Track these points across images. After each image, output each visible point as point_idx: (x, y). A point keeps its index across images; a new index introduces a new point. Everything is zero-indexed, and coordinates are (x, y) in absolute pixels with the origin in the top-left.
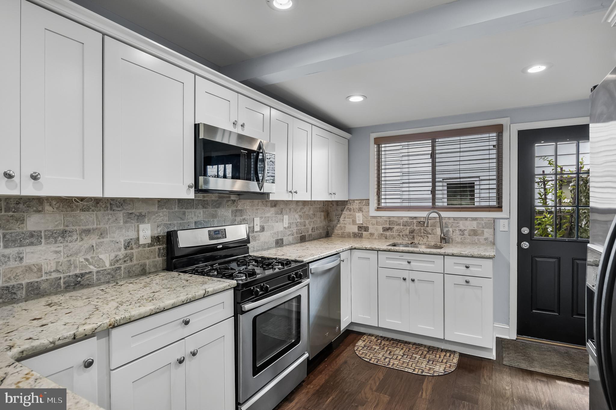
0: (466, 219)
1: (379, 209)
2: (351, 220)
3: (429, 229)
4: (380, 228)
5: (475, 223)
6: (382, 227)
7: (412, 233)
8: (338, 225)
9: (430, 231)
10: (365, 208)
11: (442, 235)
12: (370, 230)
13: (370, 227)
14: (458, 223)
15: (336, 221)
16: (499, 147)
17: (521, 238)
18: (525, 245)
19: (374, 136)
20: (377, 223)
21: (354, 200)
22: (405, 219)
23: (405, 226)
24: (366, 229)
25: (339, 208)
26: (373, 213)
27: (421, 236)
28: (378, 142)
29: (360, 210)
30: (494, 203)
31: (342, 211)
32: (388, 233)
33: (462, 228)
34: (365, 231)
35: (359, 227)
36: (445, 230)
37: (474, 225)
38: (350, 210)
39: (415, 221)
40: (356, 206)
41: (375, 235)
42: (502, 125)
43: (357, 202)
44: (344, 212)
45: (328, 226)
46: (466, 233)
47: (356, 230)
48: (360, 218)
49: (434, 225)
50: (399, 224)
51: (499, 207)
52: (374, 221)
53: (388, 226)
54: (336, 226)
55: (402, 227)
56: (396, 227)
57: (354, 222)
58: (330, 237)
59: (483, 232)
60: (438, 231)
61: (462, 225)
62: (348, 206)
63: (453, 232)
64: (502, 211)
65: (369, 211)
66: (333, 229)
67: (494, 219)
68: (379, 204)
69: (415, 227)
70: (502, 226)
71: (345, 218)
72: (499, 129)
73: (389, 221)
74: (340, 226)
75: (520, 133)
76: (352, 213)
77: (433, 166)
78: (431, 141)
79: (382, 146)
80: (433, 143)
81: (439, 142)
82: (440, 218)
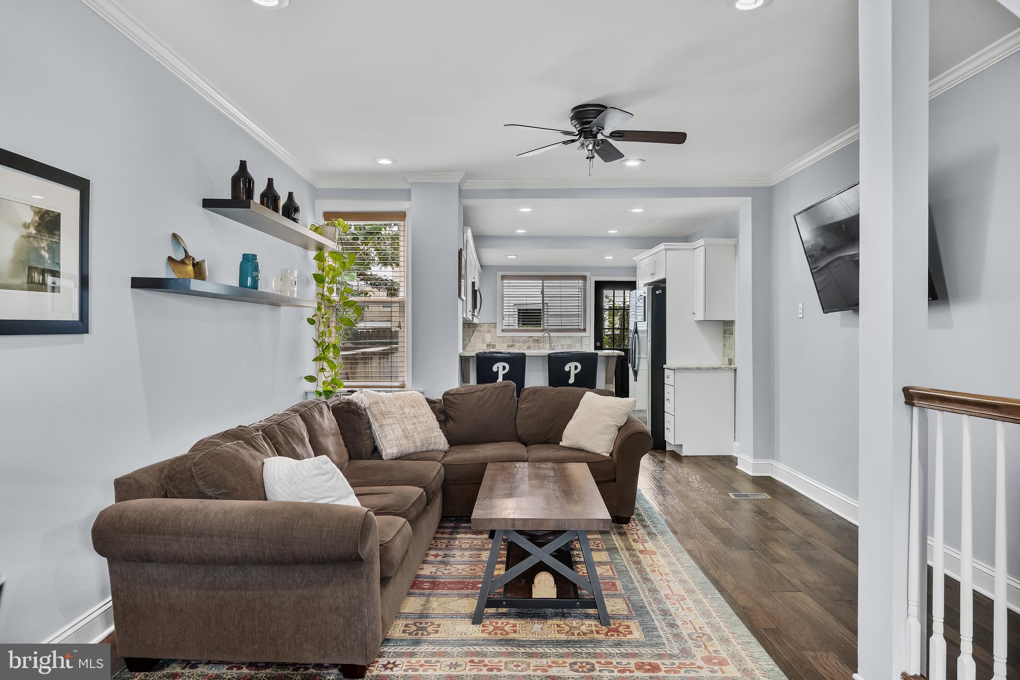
0: (565, 337)
1: (503, 331)
2: (481, 340)
3: (540, 344)
4: (505, 346)
5: (570, 339)
6: (506, 344)
7: (529, 348)
8: (470, 344)
10: (493, 330)
11: (551, 349)
12: (497, 347)
13: (497, 345)
14: (560, 340)
15: (468, 341)
16: (584, 288)
19: (500, 274)
20: (503, 342)
21: (484, 324)
22: (524, 338)
23: (524, 343)
24: (494, 346)
25: (470, 331)
26: (500, 333)
29: (489, 331)
30: (582, 327)
31: (473, 332)
32: (511, 349)
33: (563, 343)
34: (493, 348)
35: (487, 345)
36: (553, 344)
38: (480, 332)
39: (531, 339)
40: (485, 328)
42: (586, 276)
43: (487, 325)
44: (475, 334)
47: (485, 347)
48: (489, 338)
50: (520, 342)
51: (584, 330)
52: (500, 340)
53: (511, 344)
54: (467, 345)
55: (521, 344)
56: (517, 345)
57: (483, 341)
61: (562, 341)
62: (479, 328)
64: (586, 331)
67: (581, 335)
70: (585, 341)
71: (476, 338)
72: (584, 278)
73: (512, 340)
75: (596, 282)
76: (482, 334)
77: (543, 300)
78: (541, 282)
79: (504, 281)
80: (543, 283)
81: (547, 283)
82: (550, 337)
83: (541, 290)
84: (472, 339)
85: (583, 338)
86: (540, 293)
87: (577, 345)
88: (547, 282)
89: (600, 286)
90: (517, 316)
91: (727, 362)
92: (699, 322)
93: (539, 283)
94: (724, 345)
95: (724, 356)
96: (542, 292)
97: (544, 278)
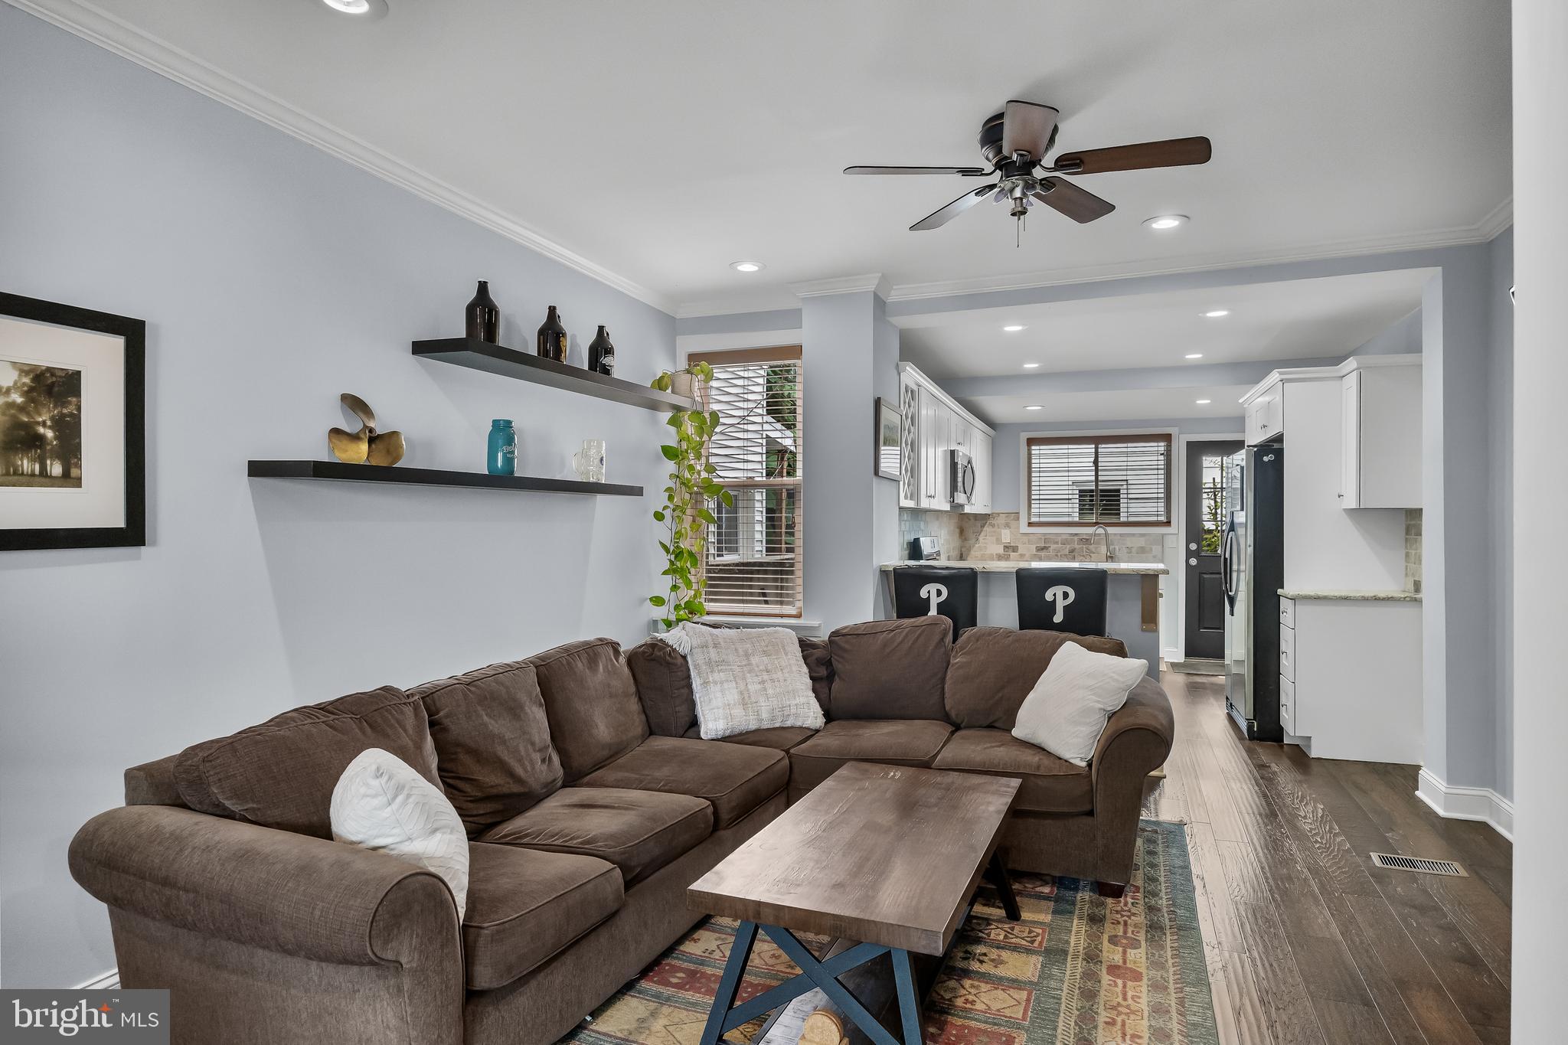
0: (1133, 535)
1: (1030, 524)
2: (994, 538)
3: (1092, 547)
4: (1033, 548)
5: (1143, 539)
6: (1035, 546)
7: (1072, 552)
8: (977, 545)
9: (1093, 550)
10: (1013, 524)
11: (1109, 554)
12: (1020, 551)
13: (1020, 546)
14: (1125, 540)
15: (974, 540)
16: (1168, 455)
17: (1189, 554)
18: (1193, 562)
19: (1024, 436)
20: (1029, 542)
21: (999, 514)
22: (1064, 537)
23: (1064, 544)
24: (1015, 549)
25: (979, 524)
26: (1024, 528)
27: (1083, 556)
28: (1031, 442)
29: (1007, 526)
30: (1163, 519)
31: (983, 526)
32: (1043, 554)
33: (1129, 545)
34: (1014, 552)
36: (1111, 547)
37: (1142, 542)
38: (993, 526)
39: (1076, 538)
40: (1001, 520)
41: (1027, 556)
42: (1171, 433)
43: (1004, 515)
44: (985, 529)
45: (962, 547)
46: (1133, 550)
47: (1001, 551)
48: (1006, 536)
49: (1098, 543)
50: (1057, 543)
51: (1168, 523)
52: (1025, 539)
54: (974, 546)
55: (1060, 545)
56: (1053, 546)
57: (999, 541)
58: (964, 560)
59: (1151, 549)
60: (1103, 549)
61: (1129, 542)
62: (992, 521)
63: (1119, 550)
64: (1170, 525)
65: (1018, 528)
66: (969, 550)
67: (1163, 535)
68: (1029, 518)
69: (1077, 546)
70: (1169, 542)
71: (986, 536)
72: (1167, 438)
73: (1045, 539)
74: (979, 547)
75: (1189, 444)
76: (996, 529)
77: (1097, 475)
78: (1093, 446)
79: (1033, 447)
80: (1096, 449)
81: (1103, 448)
82: (1106, 534)
83: (1092, 460)
84: (981, 538)
85: (1165, 538)
86: (1092, 464)
87: (1154, 547)
88: (1103, 446)
89: (1197, 450)
90: (1077, 501)
91: (1411, 587)
92: (1351, 512)
93: (1090, 448)
94: (1407, 555)
95: (1406, 574)
96: (1096, 462)
97: (1097, 440)
